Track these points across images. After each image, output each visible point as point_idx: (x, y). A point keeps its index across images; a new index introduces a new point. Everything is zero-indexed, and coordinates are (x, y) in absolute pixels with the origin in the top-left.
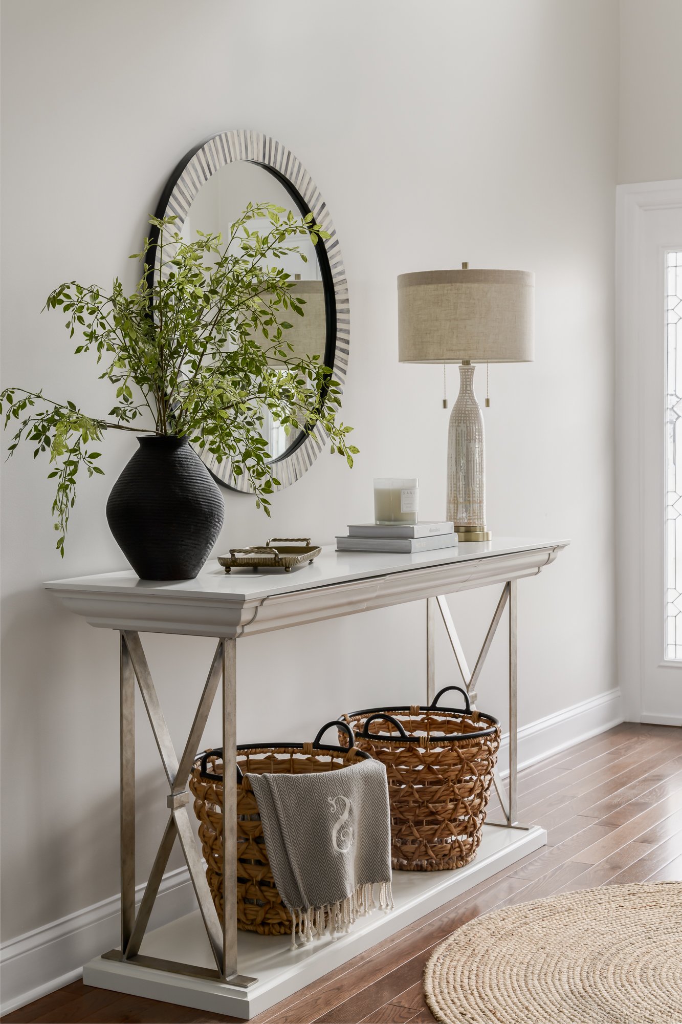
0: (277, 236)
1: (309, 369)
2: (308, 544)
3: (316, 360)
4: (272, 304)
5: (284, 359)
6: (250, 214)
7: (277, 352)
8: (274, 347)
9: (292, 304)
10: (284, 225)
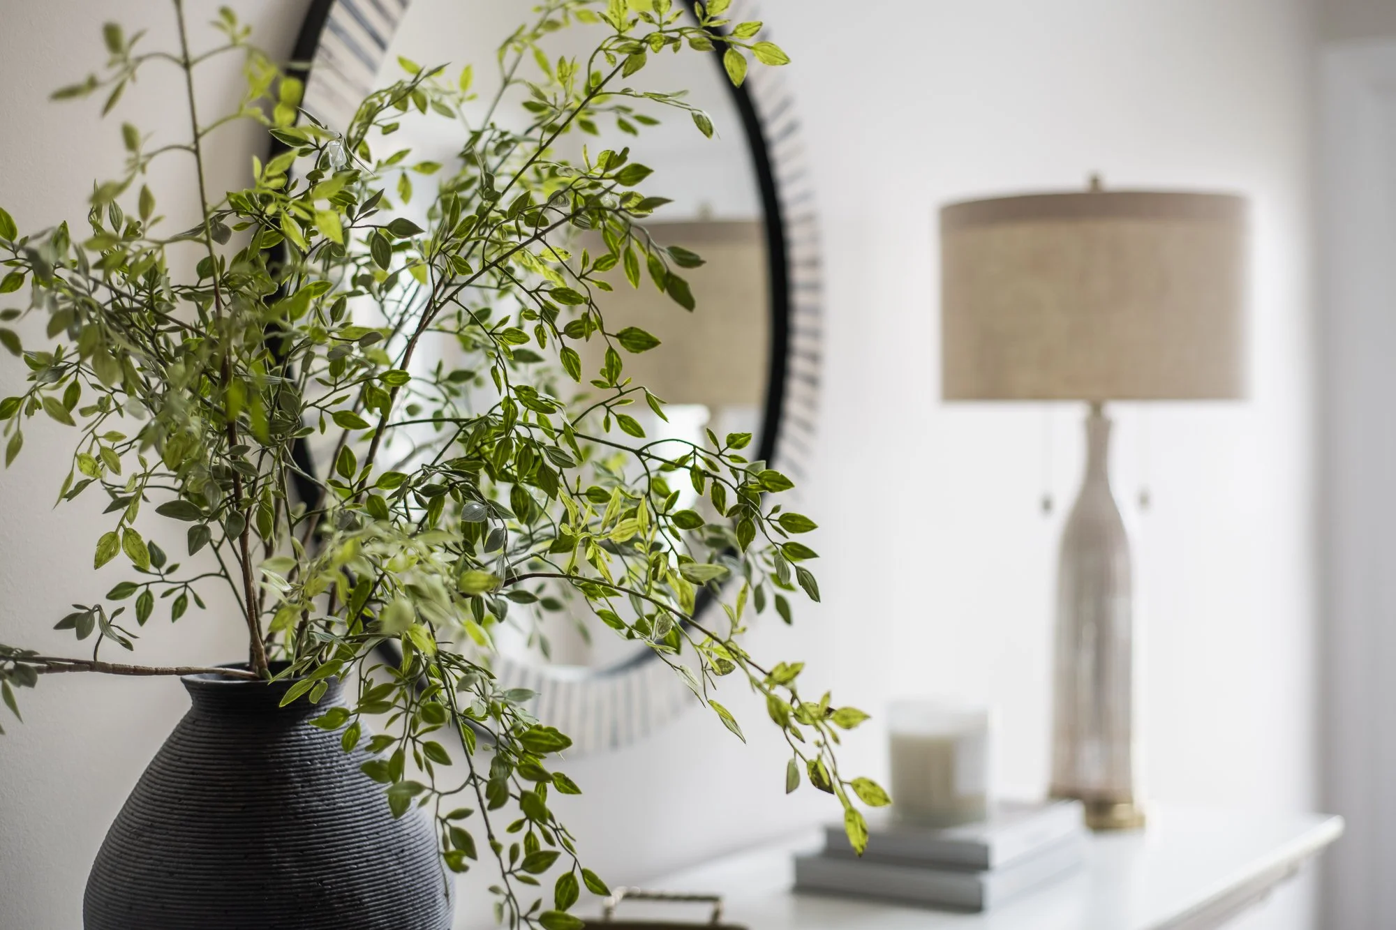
0: (621, 58)
1: (715, 477)
2: (716, 914)
3: (739, 447)
4: (590, 266)
5: (637, 443)
6: (557, 15)
7: (613, 420)
8: (603, 404)
9: (654, 268)
10: (642, 22)
